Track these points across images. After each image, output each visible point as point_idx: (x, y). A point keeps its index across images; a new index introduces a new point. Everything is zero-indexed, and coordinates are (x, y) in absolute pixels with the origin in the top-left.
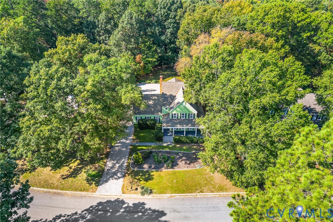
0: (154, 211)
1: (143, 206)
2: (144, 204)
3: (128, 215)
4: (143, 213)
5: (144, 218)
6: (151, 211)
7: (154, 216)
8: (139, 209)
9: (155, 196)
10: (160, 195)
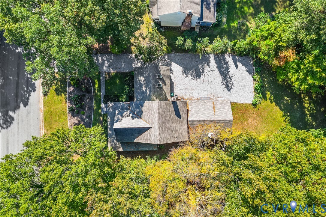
0: (28, 99)
1: (33, 91)
2: (34, 90)
3: (25, 81)
4: (27, 91)
5: (22, 92)
6: (28, 96)
7: (24, 98)
8: (29, 88)
9: (42, 98)
10: (43, 102)
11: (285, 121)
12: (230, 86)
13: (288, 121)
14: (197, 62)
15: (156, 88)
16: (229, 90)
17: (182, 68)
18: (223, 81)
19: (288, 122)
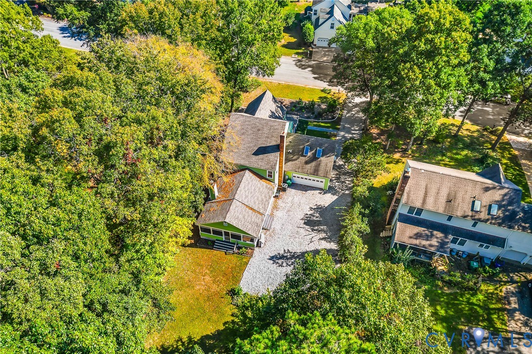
2: (329, 85)
11: (180, 339)
12: (280, 261)
13: (177, 346)
14: (332, 225)
15: (304, 144)
16: (272, 258)
17: (326, 206)
18: (291, 253)
19: (175, 346)
